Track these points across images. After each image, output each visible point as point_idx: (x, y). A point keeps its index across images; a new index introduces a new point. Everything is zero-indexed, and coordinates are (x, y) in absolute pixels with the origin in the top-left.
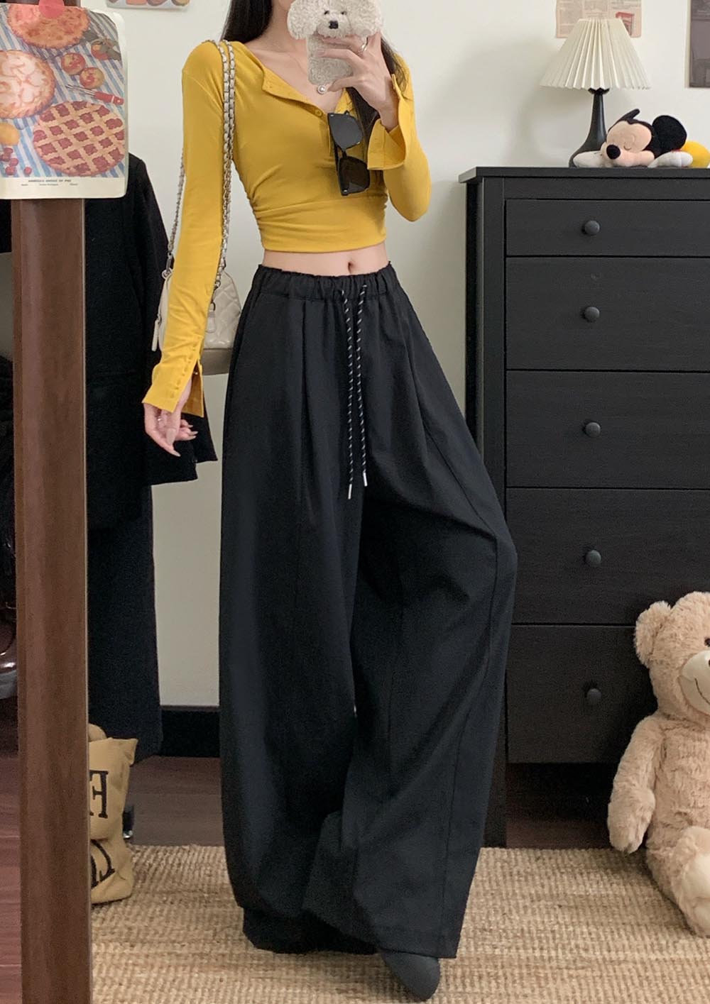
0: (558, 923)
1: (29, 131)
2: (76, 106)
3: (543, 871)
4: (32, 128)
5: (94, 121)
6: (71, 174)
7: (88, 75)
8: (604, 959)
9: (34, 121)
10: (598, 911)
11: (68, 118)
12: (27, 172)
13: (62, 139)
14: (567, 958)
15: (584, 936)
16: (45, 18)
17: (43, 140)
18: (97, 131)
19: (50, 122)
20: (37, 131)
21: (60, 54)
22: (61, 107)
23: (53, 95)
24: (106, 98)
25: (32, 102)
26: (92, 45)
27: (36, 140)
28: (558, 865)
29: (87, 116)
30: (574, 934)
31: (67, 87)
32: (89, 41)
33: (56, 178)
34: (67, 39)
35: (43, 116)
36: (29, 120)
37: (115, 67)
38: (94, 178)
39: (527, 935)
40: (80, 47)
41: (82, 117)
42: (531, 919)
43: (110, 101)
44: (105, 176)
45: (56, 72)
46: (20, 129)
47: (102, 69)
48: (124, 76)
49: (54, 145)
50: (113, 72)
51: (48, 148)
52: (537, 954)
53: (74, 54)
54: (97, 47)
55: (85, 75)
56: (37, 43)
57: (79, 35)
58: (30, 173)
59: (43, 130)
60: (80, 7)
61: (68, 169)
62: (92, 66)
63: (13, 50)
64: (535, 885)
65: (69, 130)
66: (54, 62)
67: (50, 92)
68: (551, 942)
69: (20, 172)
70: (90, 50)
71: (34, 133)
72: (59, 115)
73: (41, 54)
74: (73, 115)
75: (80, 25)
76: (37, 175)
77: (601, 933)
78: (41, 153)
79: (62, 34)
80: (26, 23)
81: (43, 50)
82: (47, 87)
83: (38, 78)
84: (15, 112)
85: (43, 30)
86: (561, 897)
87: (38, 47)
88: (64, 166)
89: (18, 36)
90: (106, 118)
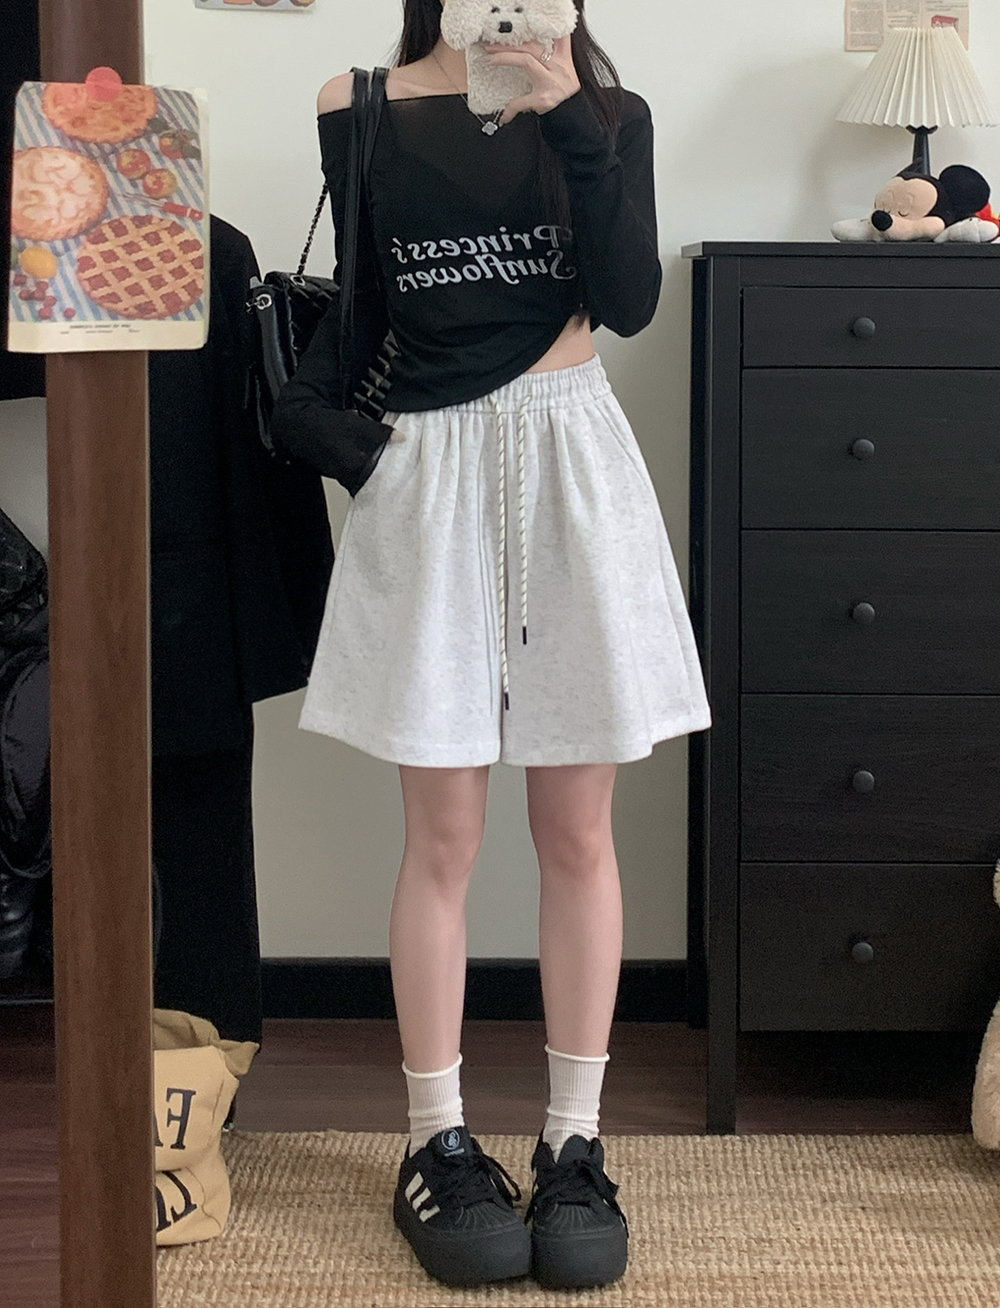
0: (861, 1230)
1: (70, 258)
2: (137, 223)
3: (838, 1163)
4: (76, 253)
5: (161, 242)
6: (130, 317)
7: (155, 179)
8: (929, 1274)
9: (78, 244)
10: (918, 1215)
11: (126, 239)
12: (68, 315)
13: (117, 269)
14: (876, 1275)
15: (900, 1246)
16: (94, 102)
17: (91, 270)
18: (166, 257)
19: (101, 245)
20: (83, 258)
21: (115, 151)
22: (116, 223)
23: (105, 208)
24: (180, 211)
25: (75, 218)
26: (161, 138)
27: (81, 269)
28: (858, 1155)
29: (153, 236)
30: (885, 1244)
31: (124, 196)
32: (157, 132)
33: (107, 321)
34: (125, 130)
35: (91, 236)
36: (71, 243)
37: (192, 168)
38: (161, 322)
39: (819, 1245)
40: (142, 141)
41: (146, 237)
42: (824, 1225)
43: (184, 214)
44: (177, 318)
45: (110, 177)
46: (58, 254)
47: (174, 172)
48: (204, 181)
49: (106, 277)
50: (189, 174)
51: (98, 281)
52: (834, 1269)
53: (135, 150)
54: (168, 142)
55: (150, 180)
56: (83, 136)
57: (142, 124)
58: (73, 315)
59: (92, 256)
60: (144, 84)
61: (126, 309)
62: (160, 167)
63: (50, 146)
64: (827, 1181)
65: (127, 256)
66: (106, 161)
67: (101, 204)
68: (852, 1252)
69: (59, 316)
70: (157, 147)
71: (78, 260)
72: (113, 234)
73: (89, 151)
74: (134, 234)
75: (144, 111)
76: (83, 318)
77: (924, 1242)
78: (88, 289)
79: (119, 123)
80: (67, 109)
81: (92, 146)
82: (96, 196)
83: (85, 185)
84: (51, 232)
85: (92, 117)
86: (865, 1196)
87: (84, 142)
88: (120, 306)
89: (57, 128)
90: (180, 238)
